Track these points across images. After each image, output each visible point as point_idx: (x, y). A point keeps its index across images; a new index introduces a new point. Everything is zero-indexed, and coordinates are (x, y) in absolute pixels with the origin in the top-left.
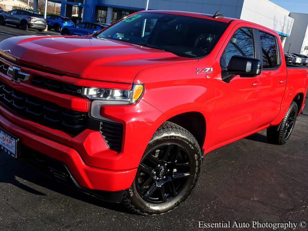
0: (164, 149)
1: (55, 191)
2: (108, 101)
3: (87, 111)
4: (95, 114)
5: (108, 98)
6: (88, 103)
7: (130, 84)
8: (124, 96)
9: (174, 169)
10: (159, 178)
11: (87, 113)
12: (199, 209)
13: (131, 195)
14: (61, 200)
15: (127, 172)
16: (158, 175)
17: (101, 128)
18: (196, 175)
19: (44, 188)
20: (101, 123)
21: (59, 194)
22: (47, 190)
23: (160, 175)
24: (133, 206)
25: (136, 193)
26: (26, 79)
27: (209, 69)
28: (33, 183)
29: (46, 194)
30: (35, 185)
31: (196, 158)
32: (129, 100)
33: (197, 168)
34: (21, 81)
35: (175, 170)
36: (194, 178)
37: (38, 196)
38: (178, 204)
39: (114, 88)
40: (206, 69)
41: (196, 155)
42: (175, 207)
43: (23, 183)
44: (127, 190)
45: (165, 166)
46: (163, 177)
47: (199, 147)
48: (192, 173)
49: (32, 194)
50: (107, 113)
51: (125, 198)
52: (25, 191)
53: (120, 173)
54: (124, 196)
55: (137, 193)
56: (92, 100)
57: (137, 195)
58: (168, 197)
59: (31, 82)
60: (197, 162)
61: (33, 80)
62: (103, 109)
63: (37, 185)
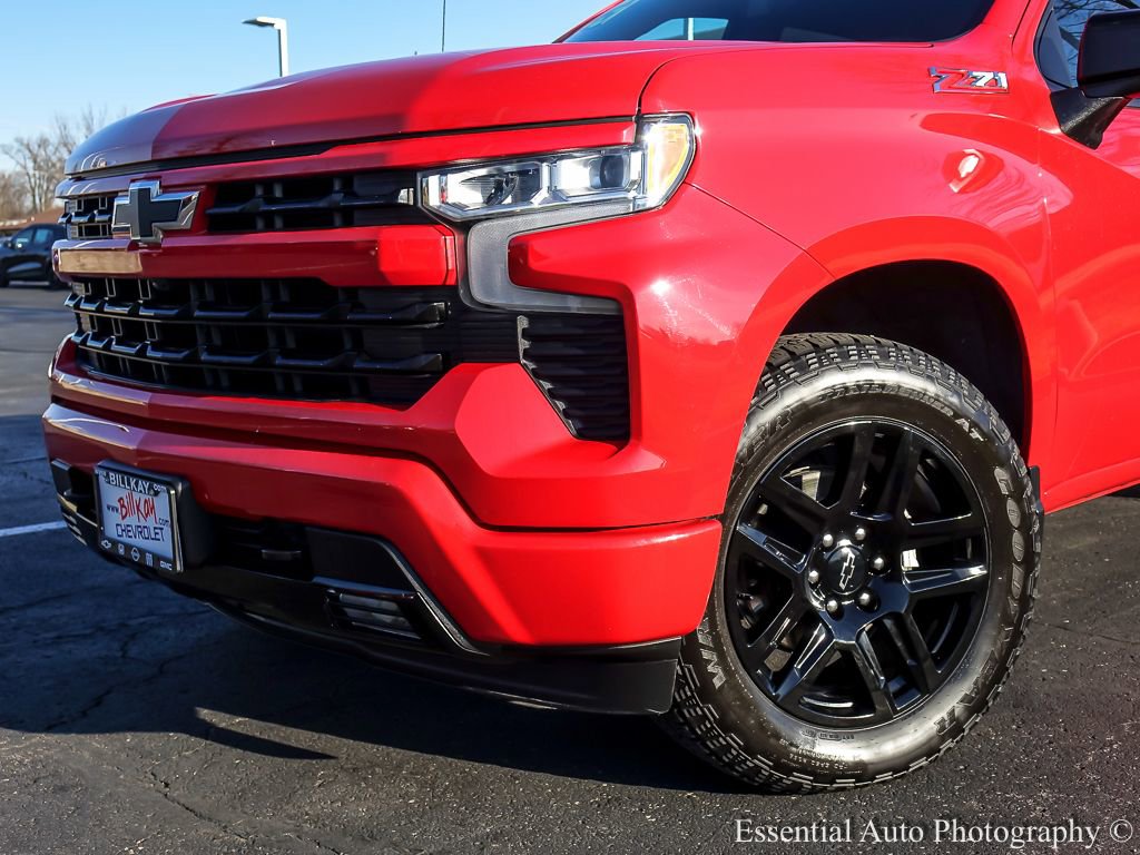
0: (833, 455)
1: (369, 742)
2: (537, 215)
3: (452, 281)
4: (488, 290)
5: (537, 200)
6: (450, 243)
7: (623, 120)
8: (610, 173)
9: (905, 553)
10: (839, 599)
11: (455, 288)
12: (1068, 754)
13: (717, 683)
14: (399, 767)
15: (674, 537)
16: (828, 585)
17: (523, 344)
18: (1017, 572)
19: (323, 736)
20: (523, 323)
21: (391, 749)
22: (337, 740)
23: (843, 586)
24: (735, 740)
25: (736, 670)
26: (186, 219)
27: (989, 76)
28: (272, 725)
29: (332, 754)
30: (284, 728)
31: (1002, 486)
32: (631, 195)
33: (1017, 538)
34: (168, 233)
35: (910, 559)
36: (1009, 591)
37: (296, 764)
38: (953, 728)
39: (552, 156)
40: (975, 74)
41: (1000, 474)
42: (943, 739)
43: (233, 729)
44: (690, 649)
45: (859, 543)
46: (856, 596)
47: (1007, 435)
48: (1002, 561)
49: (268, 759)
50: (534, 264)
51: (688, 698)
52: (241, 751)
53: (643, 542)
54: (680, 687)
55: (742, 671)
56: (465, 226)
57: (743, 677)
58: (899, 695)
59: (208, 222)
60: (1011, 505)
61: (211, 211)
62: (521, 259)
63: (290, 730)
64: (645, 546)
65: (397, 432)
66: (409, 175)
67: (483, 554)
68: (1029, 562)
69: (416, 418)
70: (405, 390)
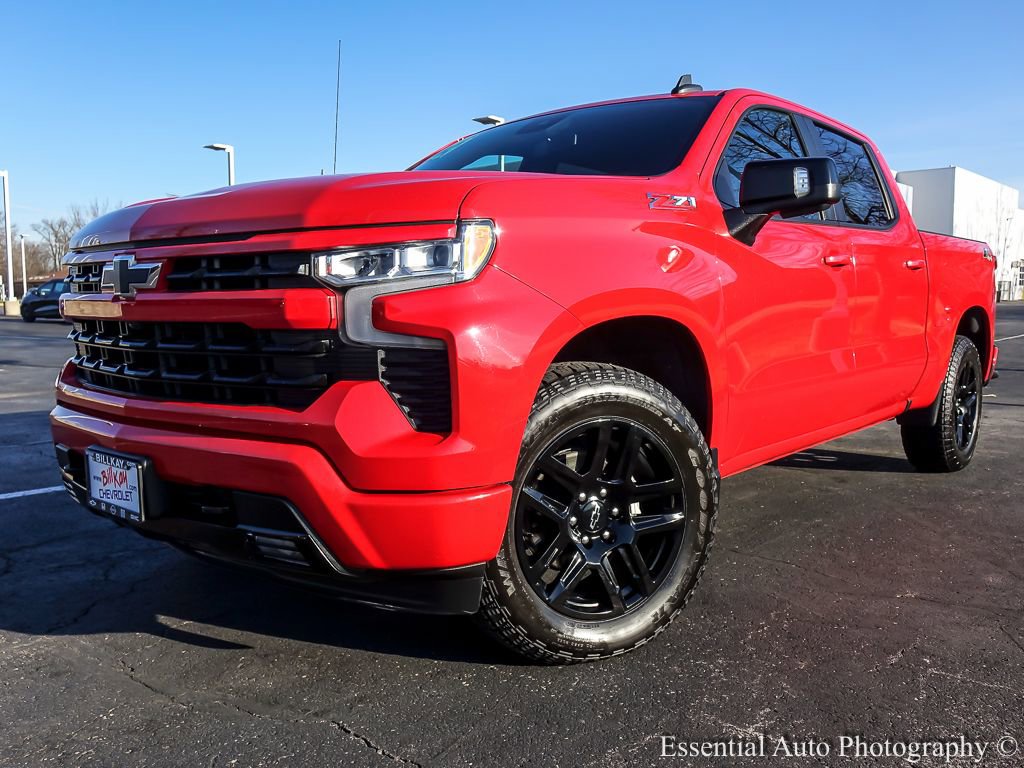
0: (586, 441)
1: (277, 636)
2: (391, 283)
3: (334, 326)
4: (359, 332)
5: (391, 274)
6: (333, 300)
7: (448, 222)
8: (440, 257)
9: (632, 505)
10: (590, 535)
11: (335, 332)
12: (736, 634)
13: (510, 592)
14: (296, 653)
15: (481, 496)
16: (583, 526)
17: (382, 369)
18: (703, 516)
19: (245, 633)
20: (381, 354)
21: (292, 641)
22: (255, 636)
23: (592, 527)
24: (521, 630)
25: (522, 585)
26: (153, 281)
27: (684, 199)
28: (210, 626)
29: (250, 645)
30: (217, 628)
31: (693, 461)
32: (453, 271)
33: (703, 494)
34: (140, 291)
35: (635, 509)
36: (698, 529)
37: (225, 653)
38: (663, 619)
39: (401, 245)
40: (675, 197)
41: (692, 453)
42: (656, 626)
43: (181, 629)
44: (491, 569)
45: (603, 498)
46: (601, 533)
47: (696, 428)
48: (693, 510)
49: (206, 649)
50: (390, 316)
51: (491, 603)
52: (186, 644)
53: (460, 500)
54: (485, 595)
55: (526, 584)
56: (343, 290)
57: (527, 589)
58: (629, 598)
59: (166, 284)
60: (699, 473)
61: (169, 277)
62: (379, 311)
63: (222, 628)
64: (462, 503)
65: (298, 427)
66: (305, 256)
67: (353, 509)
68: (710, 511)
69: (310, 417)
70: (300, 399)
